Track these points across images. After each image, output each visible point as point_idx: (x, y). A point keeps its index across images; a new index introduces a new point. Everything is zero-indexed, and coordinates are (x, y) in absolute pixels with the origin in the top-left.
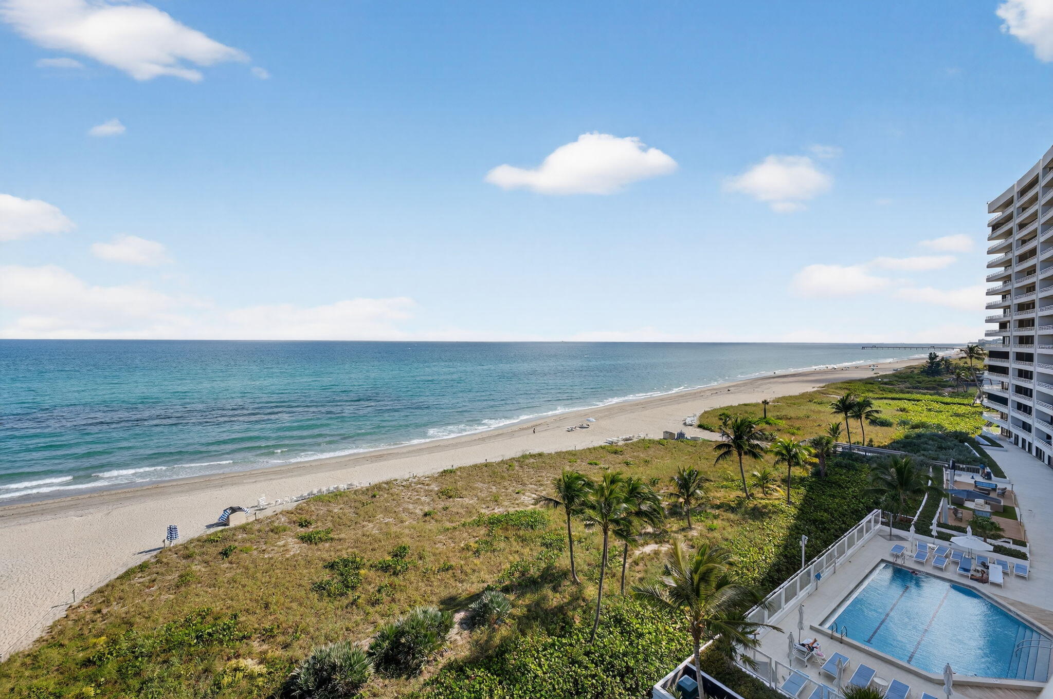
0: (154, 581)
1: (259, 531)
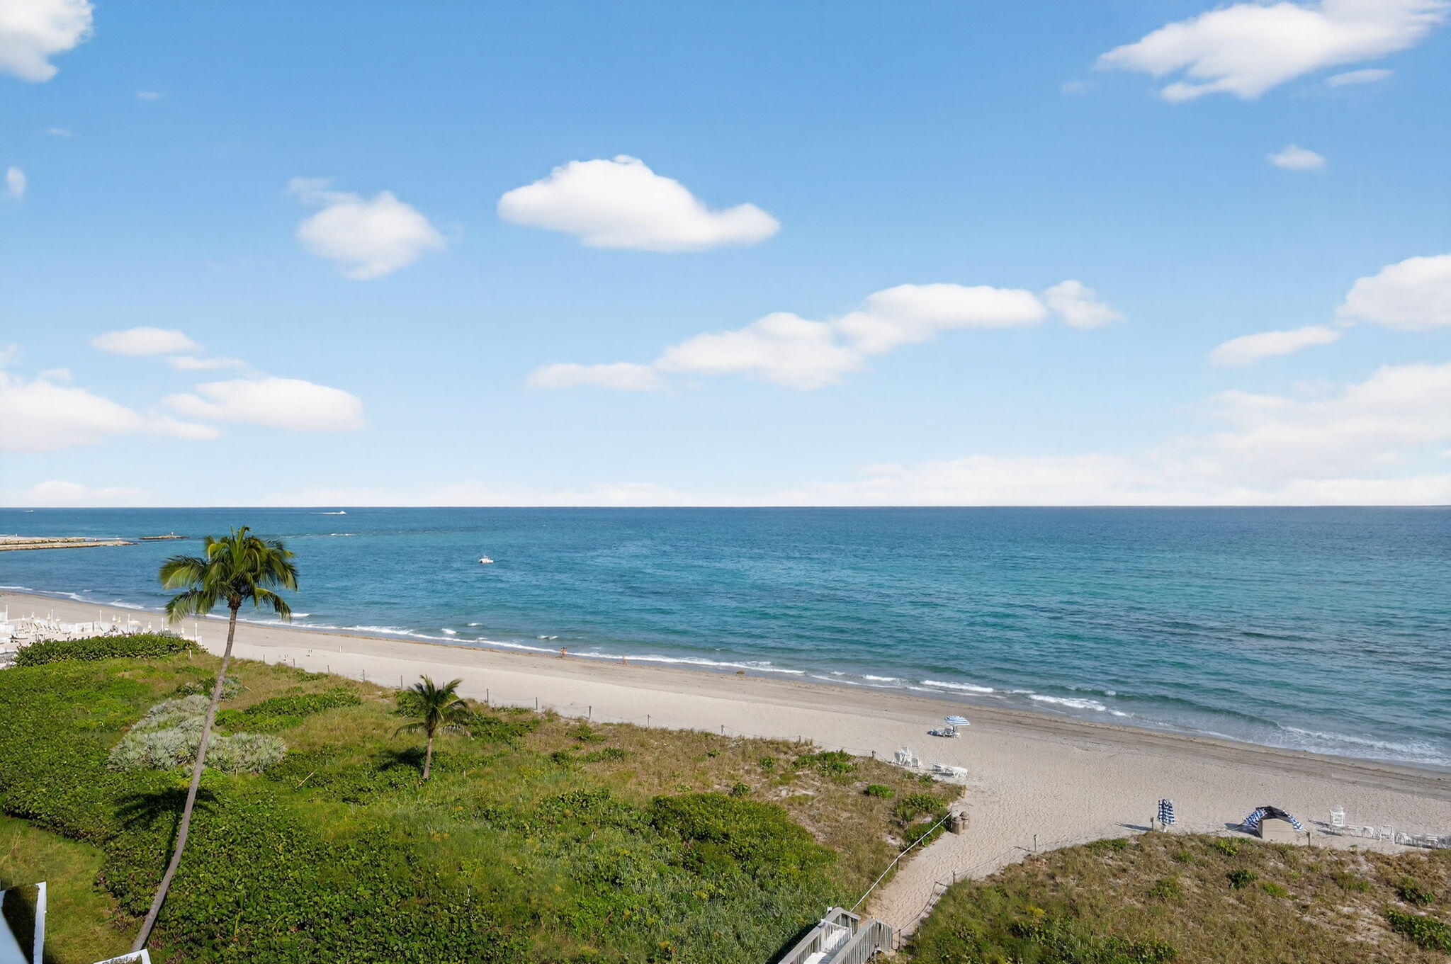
0: (1125, 870)
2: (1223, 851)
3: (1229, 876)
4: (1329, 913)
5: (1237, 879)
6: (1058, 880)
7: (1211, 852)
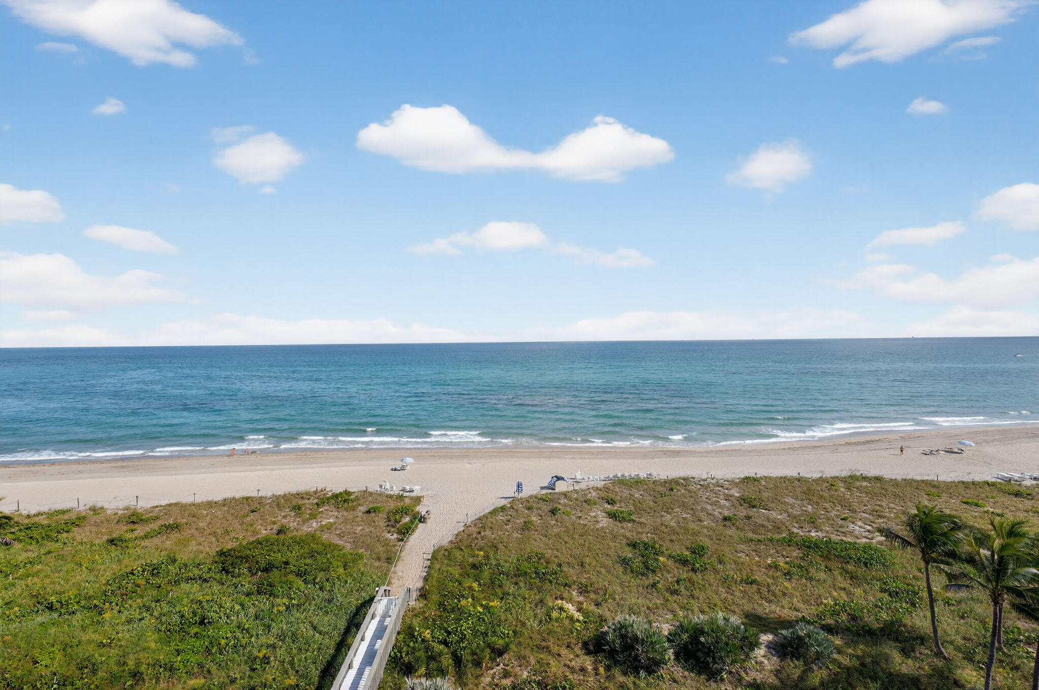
0: (509, 521)
1: (576, 500)
2: (544, 500)
3: (550, 511)
4: (589, 518)
5: (553, 512)
6: (483, 534)
7: (541, 502)
